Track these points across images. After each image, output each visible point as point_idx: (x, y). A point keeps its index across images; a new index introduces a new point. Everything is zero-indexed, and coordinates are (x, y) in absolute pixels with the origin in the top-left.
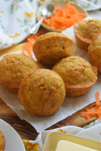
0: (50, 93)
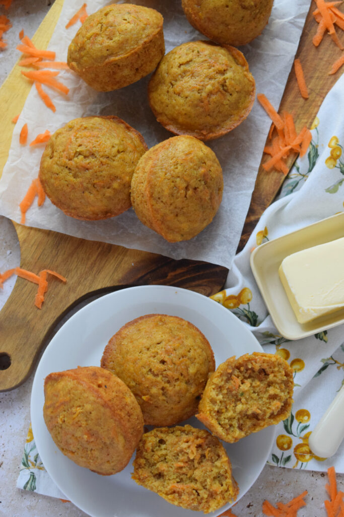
0: (206, 183)
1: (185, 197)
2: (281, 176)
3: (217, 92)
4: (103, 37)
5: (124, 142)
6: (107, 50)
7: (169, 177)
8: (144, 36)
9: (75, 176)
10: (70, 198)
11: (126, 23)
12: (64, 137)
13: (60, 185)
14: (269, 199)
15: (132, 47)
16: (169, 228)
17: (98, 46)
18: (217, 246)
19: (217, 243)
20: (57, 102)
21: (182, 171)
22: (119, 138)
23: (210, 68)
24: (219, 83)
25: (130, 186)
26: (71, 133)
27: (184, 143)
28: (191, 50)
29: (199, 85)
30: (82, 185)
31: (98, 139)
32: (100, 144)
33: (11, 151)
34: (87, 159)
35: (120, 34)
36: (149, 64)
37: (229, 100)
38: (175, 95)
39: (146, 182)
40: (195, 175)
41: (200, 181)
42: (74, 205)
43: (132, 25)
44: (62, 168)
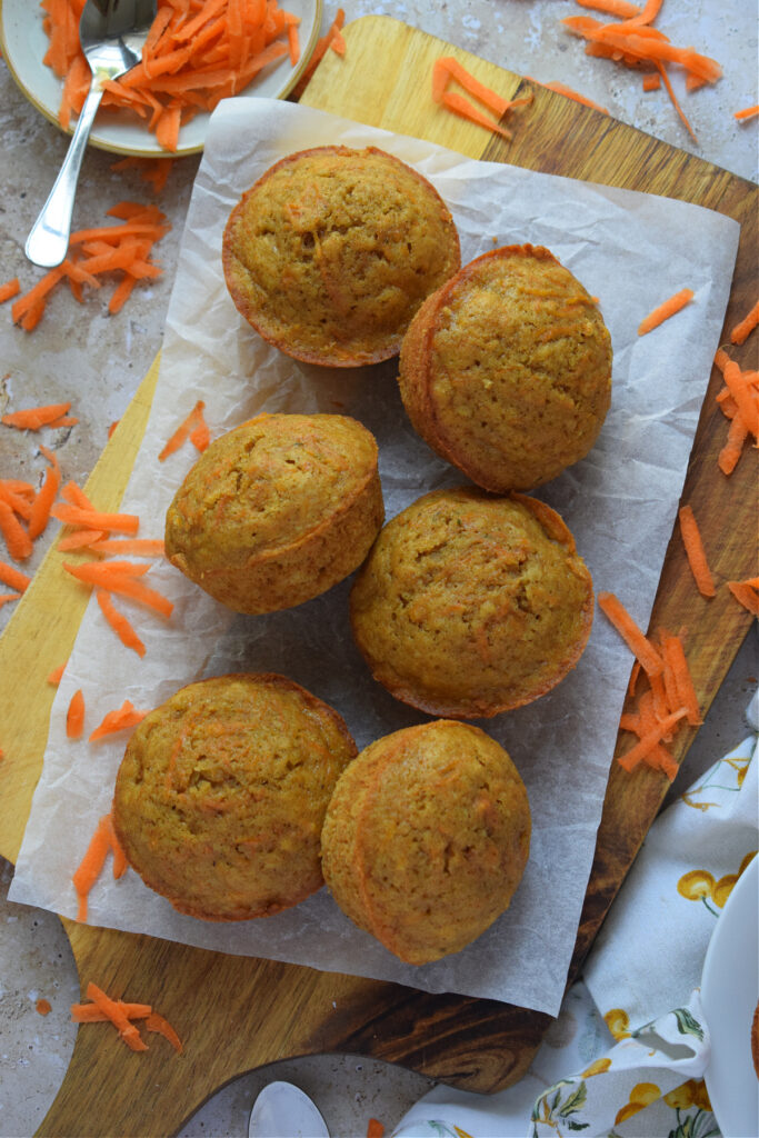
0: (490, 833)
1: (446, 870)
2: (661, 782)
3: (505, 617)
4: (244, 504)
5: (302, 741)
6: (254, 535)
7: (406, 831)
8: (335, 498)
9: (194, 830)
10: (184, 877)
11: (294, 472)
12: (165, 736)
13: (161, 848)
14: (636, 836)
15: (309, 526)
16: (410, 939)
17: (232, 526)
18: (524, 961)
19: (523, 952)
20: (148, 631)
21: (436, 812)
22: (290, 734)
23: (488, 562)
24: (508, 594)
25: (318, 843)
26: (179, 724)
27: (436, 745)
28: (443, 519)
29: (465, 604)
30: (211, 849)
31: (243, 741)
32: (247, 752)
33: (47, 755)
34: (217, 788)
35: (280, 496)
36: (348, 554)
37: (534, 631)
38: (413, 626)
39: (354, 842)
40: (465, 819)
41: (476, 831)
42: (194, 889)
43: (308, 474)
44: (164, 809)
